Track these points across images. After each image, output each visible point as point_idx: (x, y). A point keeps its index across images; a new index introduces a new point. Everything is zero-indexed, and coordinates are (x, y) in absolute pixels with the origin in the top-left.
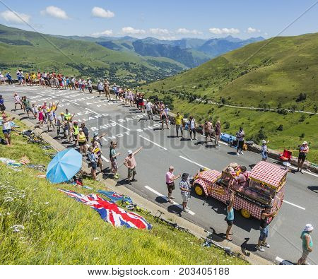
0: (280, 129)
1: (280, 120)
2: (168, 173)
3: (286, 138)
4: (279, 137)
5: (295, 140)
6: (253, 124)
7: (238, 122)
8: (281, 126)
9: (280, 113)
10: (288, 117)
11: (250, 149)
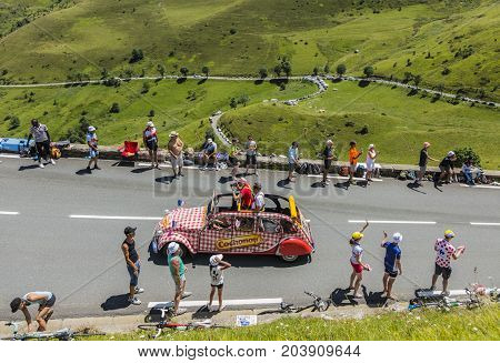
0: (115, 110)
1: (111, 97)
3: (126, 122)
4: (116, 122)
5: (142, 122)
6: (65, 111)
7: (35, 112)
8: (115, 105)
9: (109, 84)
10: (122, 89)
11: (66, 154)
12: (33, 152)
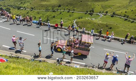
0: (54, 17)
1: (54, 14)
2: (13, 38)
3: (56, 20)
4: (54, 20)
5: (59, 20)
6: (44, 16)
7: (39, 16)
8: (54, 16)
9: (53, 11)
10: (56, 13)
11: (44, 25)
12: (38, 24)
